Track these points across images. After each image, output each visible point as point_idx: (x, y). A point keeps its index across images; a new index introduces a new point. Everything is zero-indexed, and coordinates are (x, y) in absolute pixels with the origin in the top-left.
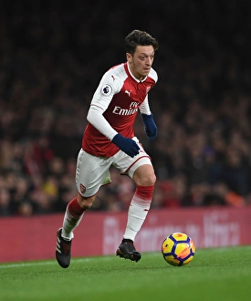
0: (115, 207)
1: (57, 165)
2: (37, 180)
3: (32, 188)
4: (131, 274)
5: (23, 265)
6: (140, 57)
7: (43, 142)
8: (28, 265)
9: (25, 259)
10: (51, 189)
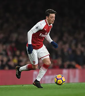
1: (18, 53)
2: (11, 58)
3: (9, 60)
5: (5, 86)
7: (13, 45)
8: (7, 86)
9: (6, 84)
10: (15, 61)
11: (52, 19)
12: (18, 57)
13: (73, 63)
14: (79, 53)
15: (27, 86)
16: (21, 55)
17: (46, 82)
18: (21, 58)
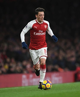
0: (25, 72)
1: (8, 60)
2: (2, 64)
3: (1, 67)
4: (30, 92)
6: (40, 15)
7: (4, 53)
10: (6, 67)
11: (41, 17)
12: (9, 63)
13: (56, 67)
14: (61, 58)
15: (17, 88)
16: (11, 61)
17: (34, 84)
18: (11, 65)
